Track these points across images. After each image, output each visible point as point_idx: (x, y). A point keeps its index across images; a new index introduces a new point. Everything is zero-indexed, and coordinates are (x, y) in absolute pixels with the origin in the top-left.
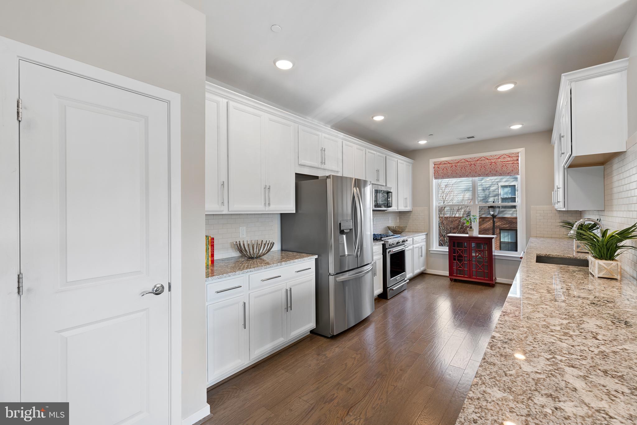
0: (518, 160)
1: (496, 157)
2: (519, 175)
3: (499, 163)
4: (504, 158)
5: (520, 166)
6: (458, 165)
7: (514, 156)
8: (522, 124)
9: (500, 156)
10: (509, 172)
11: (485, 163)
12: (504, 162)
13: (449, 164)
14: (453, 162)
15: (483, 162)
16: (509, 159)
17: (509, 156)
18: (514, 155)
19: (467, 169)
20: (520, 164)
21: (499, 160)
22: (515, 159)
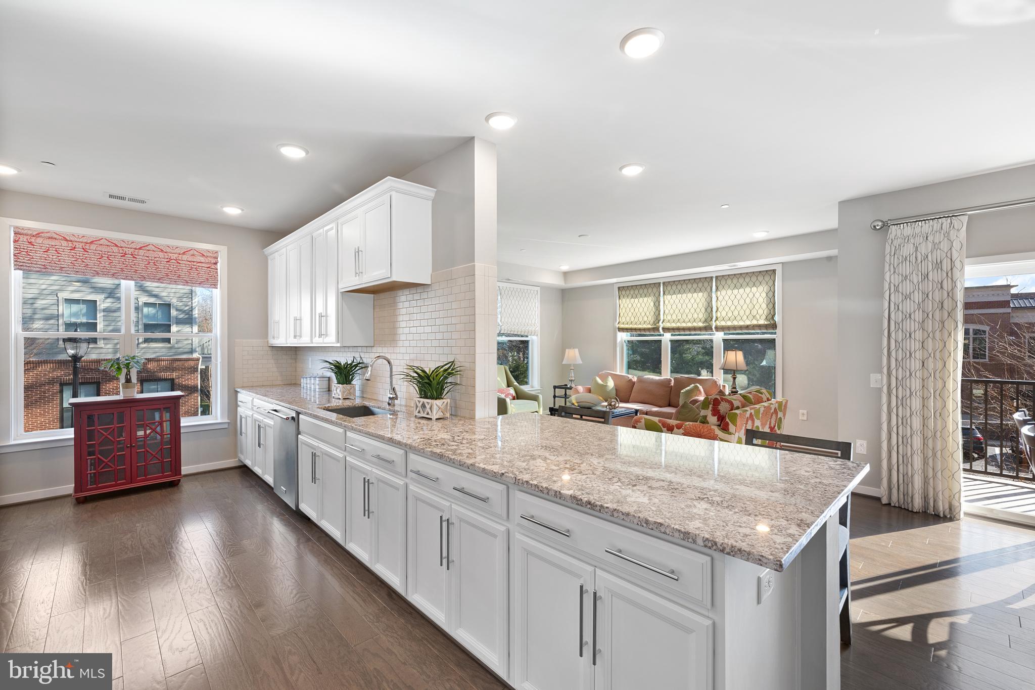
0: (216, 263)
1: (177, 251)
2: (217, 288)
3: (184, 262)
4: (193, 255)
5: (219, 273)
6: (92, 248)
7: (211, 257)
8: (242, 210)
9: (187, 251)
10: (203, 281)
11: (155, 258)
12: (194, 262)
13: (66, 242)
14: (76, 239)
15: (151, 254)
16: (202, 259)
17: (203, 255)
18: (211, 255)
19: (115, 261)
20: (219, 271)
21: (185, 257)
22: (213, 261)
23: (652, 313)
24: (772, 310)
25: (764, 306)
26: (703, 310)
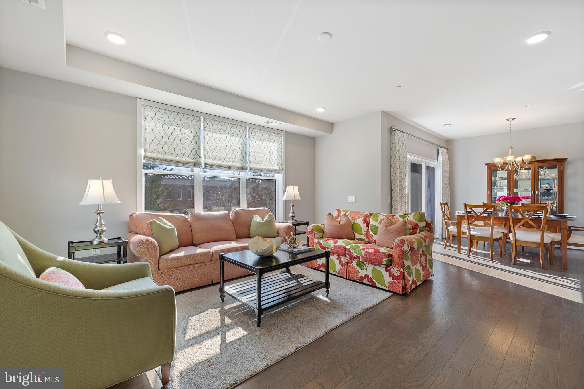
23: (192, 147)
24: (280, 160)
25: (276, 157)
26: (240, 153)
